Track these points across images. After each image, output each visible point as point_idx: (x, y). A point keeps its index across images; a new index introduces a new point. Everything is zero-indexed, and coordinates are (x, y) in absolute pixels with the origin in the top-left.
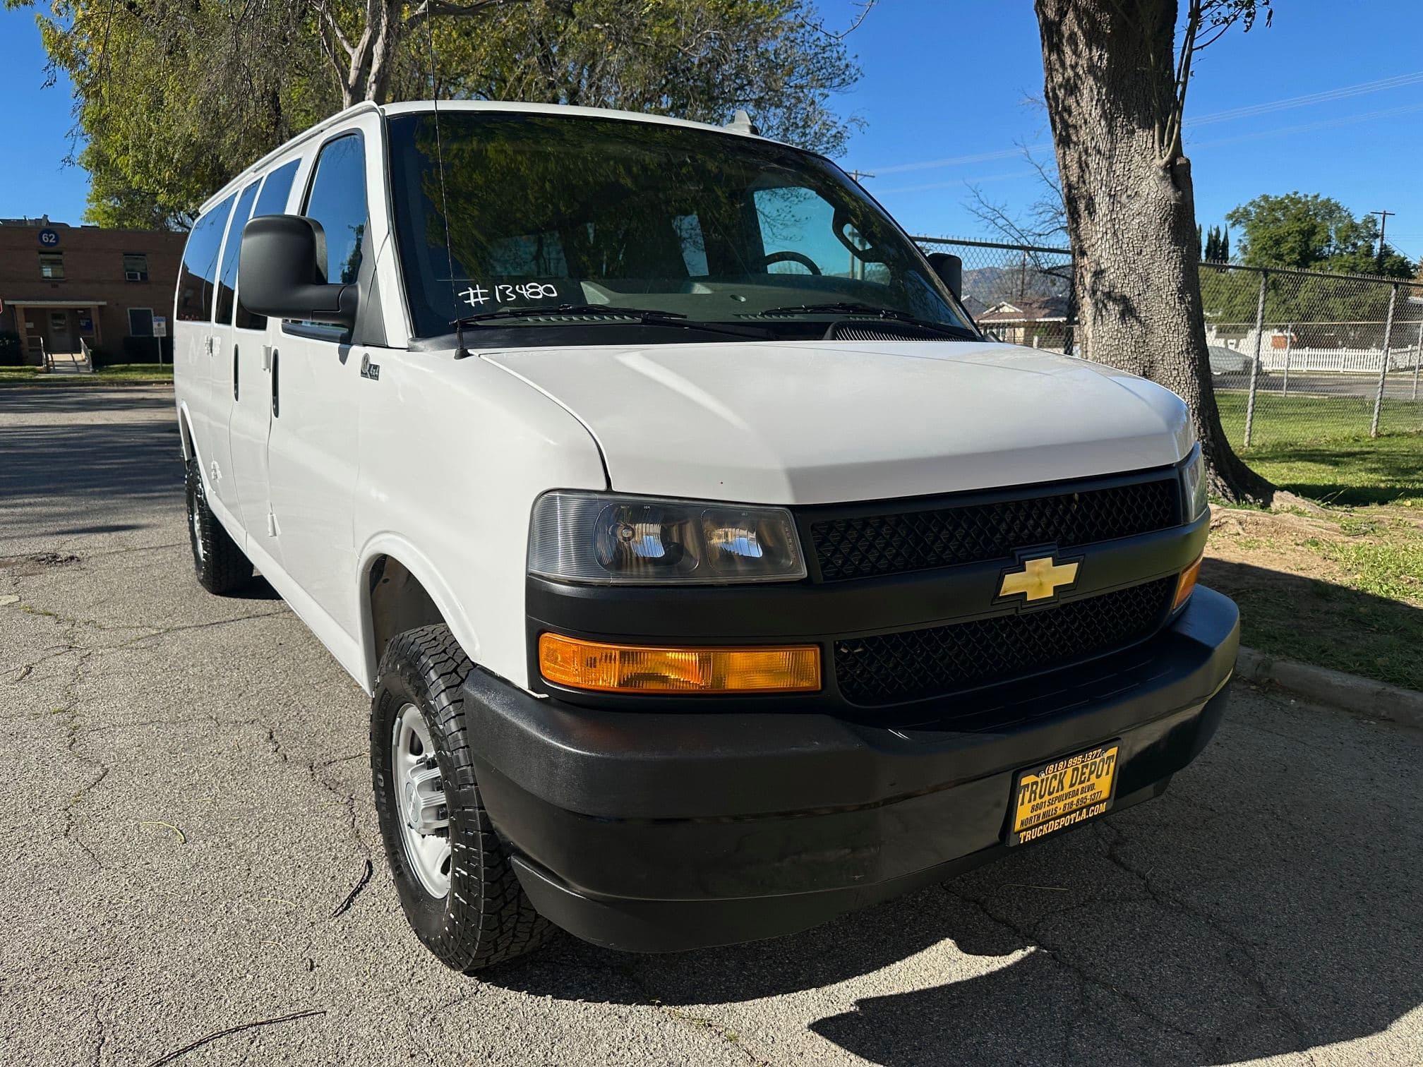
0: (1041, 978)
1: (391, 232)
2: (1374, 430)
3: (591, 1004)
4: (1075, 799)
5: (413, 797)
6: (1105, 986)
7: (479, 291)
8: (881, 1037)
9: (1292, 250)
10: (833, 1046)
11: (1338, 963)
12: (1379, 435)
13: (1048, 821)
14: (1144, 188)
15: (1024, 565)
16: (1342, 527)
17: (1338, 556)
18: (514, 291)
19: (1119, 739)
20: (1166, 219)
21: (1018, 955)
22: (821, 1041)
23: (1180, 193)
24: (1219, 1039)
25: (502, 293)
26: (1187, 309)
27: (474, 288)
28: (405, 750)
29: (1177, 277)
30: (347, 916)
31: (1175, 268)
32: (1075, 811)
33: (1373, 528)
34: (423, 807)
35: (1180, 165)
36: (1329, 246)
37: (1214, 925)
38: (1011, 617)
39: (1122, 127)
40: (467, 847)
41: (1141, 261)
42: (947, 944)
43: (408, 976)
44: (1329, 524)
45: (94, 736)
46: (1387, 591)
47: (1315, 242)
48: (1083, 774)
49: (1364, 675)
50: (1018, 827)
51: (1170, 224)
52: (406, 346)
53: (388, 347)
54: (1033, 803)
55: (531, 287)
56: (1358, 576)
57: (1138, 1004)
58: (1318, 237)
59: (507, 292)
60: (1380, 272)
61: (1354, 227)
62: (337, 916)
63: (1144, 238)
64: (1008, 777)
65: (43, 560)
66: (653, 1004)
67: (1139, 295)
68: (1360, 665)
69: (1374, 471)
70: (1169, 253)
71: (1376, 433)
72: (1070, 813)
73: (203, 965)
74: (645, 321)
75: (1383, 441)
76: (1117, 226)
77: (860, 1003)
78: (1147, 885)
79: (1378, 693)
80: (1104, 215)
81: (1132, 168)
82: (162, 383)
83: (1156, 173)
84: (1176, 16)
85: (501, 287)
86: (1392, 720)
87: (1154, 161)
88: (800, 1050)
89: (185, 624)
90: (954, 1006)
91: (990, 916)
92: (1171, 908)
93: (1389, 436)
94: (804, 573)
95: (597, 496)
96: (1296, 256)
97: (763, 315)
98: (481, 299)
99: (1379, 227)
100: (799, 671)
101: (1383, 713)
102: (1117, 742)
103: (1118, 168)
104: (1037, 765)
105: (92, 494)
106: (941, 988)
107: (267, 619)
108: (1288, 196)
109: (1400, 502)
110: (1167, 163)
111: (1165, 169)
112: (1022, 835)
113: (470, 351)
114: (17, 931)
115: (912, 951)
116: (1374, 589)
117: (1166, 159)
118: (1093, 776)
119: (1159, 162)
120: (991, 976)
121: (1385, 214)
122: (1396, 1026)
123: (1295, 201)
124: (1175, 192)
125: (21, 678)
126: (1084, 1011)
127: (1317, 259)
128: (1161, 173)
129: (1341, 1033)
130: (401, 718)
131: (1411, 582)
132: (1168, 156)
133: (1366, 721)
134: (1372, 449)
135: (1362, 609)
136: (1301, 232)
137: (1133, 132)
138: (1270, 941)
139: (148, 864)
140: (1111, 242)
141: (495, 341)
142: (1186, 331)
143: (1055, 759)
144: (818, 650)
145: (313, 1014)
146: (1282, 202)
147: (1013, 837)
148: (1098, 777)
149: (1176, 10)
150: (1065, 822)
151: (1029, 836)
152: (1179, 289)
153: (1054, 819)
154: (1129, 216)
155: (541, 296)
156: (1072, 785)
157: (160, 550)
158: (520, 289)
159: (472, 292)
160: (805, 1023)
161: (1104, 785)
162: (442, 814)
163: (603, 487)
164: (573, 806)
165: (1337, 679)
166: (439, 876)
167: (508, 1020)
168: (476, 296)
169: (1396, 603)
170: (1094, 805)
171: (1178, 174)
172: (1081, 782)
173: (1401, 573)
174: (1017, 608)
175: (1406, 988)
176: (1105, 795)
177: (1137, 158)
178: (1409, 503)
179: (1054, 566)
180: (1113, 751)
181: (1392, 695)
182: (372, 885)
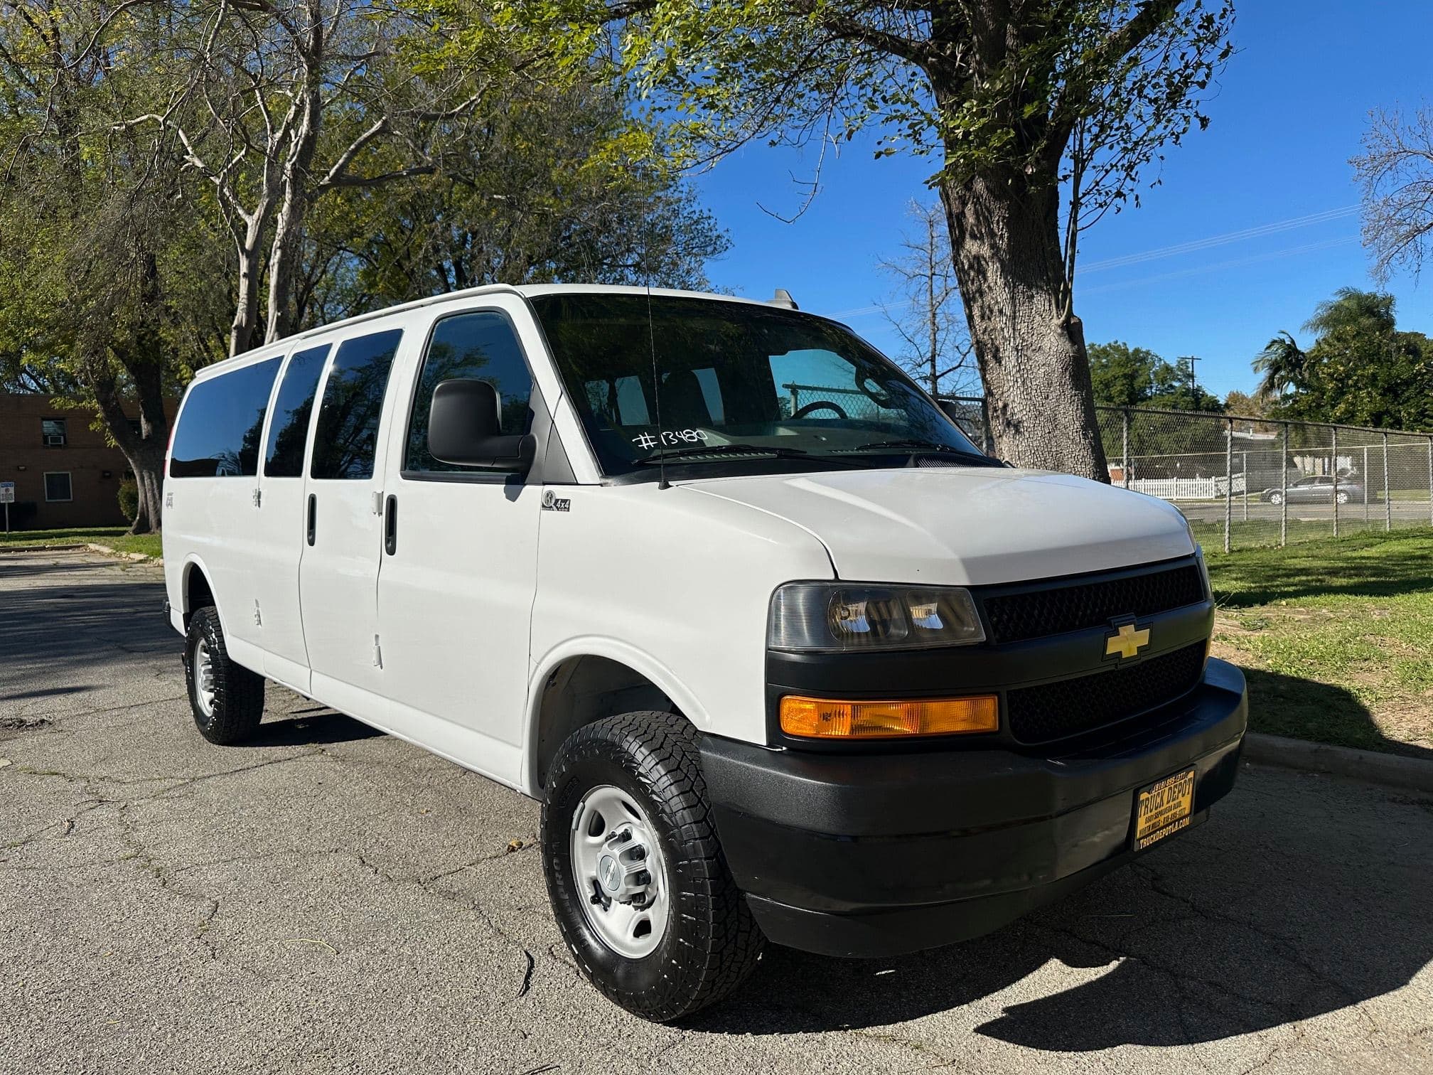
0: (1142, 978)
1: (564, 392)
2: (1227, 547)
3: (788, 1035)
4: (1170, 814)
5: (611, 868)
6: (1193, 978)
7: (648, 437)
8: (1036, 1032)
9: (1121, 392)
10: (1002, 1043)
11: (1358, 945)
12: (1231, 551)
13: (1155, 832)
14: (1046, 344)
15: (1118, 631)
16: (1242, 623)
17: (1248, 646)
18: (675, 436)
19: (1193, 765)
20: (1066, 369)
21: (1114, 965)
22: (992, 1043)
23: (1076, 346)
24: (1292, 1005)
25: (666, 437)
26: (1090, 443)
27: (644, 435)
28: (584, 833)
29: (1080, 417)
30: (532, 993)
31: (1077, 409)
32: (1170, 824)
33: (1265, 624)
34: (626, 874)
35: (1074, 323)
36: (1151, 388)
37: (1255, 929)
38: (1112, 672)
39: (1023, 292)
40: (696, 894)
41: (1048, 404)
42: (1054, 963)
43: (616, 1032)
44: (1230, 622)
45: (182, 875)
46: (1296, 672)
47: (1139, 382)
48: (1174, 792)
49: (1300, 737)
50: (1138, 836)
51: (1070, 373)
52: (599, 482)
53: (578, 484)
54: (1147, 816)
55: (687, 433)
56: (1270, 662)
57: (1223, 988)
58: (1141, 379)
59: (670, 437)
60: (1198, 408)
61: (1168, 369)
62: (523, 995)
63: (1050, 385)
64: (1130, 794)
65: (11, 725)
66: (839, 1029)
67: (1049, 433)
68: (1296, 730)
69: (1241, 579)
70: (1071, 396)
71: (1229, 549)
72: (1168, 825)
73: (422, 1044)
74: (780, 456)
75: (1236, 556)
76: (1025, 376)
77: (1005, 1010)
78: (1193, 906)
79: (1316, 751)
80: (1014, 366)
81: (1035, 326)
82: (23, 550)
83: (1055, 332)
84: (1058, 203)
85: (664, 433)
86: (1330, 772)
87: (1053, 321)
88: (977, 1049)
89: (207, 773)
90: (1083, 1005)
91: (1080, 940)
92: (1219, 920)
93: (1239, 551)
94: (983, 638)
95: (829, 584)
96: (1124, 398)
97: (857, 450)
98: (651, 444)
99: (1190, 370)
100: (975, 718)
101: (1323, 767)
102: (1192, 768)
103: (1022, 327)
104: (1149, 785)
105: (19, 659)
106: (1067, 993)
107: (289, 763)
108: (1110, 345)
109: (1278, 602)
110: (1064, 322)
111: (1062, 327)
112: (1142, 841)
113: (670, 483)
114: (222, 1038)
115: (1031, 970)
116: (1285, 671)
117: (1062, 319)
118: (1180, 794)
119: (1057, 322)
120: (1100, 980)
121: (1193, 359)
122: (1414, 981)
123: (1117, 349)
124: (1072, 346)
125: (68, 832)
126: (1184, 997)
127: (1143, 400)
128: (1059, 331)
129: (1379, 990)
130: (584, 802)
131: (1312, 664)
132: (1064, 316)
133: (1310, 775)
134: (1230, 563)
135: (1282, 687)
136: (1125, 376)
137: (1032, 297)
138: (1302, 936)
139: (313, 973)
140: (1022, 389)
141: (677, 475)
142: (1092, 462)
143: (1159, 780)
144: (996, 698)
145: (549, 1069)
146: (1104, 350)
147: (1136, 844)
148: (1183, 795)
149: (1058, 198)
150: (1165, 832)
151: (1145, 843)
152: (1082, 427)
153: (1159, 830)
154: (1035, 366)
155: (696, 440)
156: (1168, 802)
157: (132, 709)
158: (680, 434)
159: (642, 438)
160: (972, 1029)
161: (1186, 802)
162: (644, 879)
163: (832, 577)
164: (833, 829)
165: (1280, 742)
166: (632, 940)
167: (723, 1054)
168: (646, 440)
169: (1305, 681)
170: (1182, 818)
171: (1072, 330)
172: (1174, 800)
173: (1302, 657)
174: (1116, 665)
175: (1413, 956)
176: (1187, 812)
177: (1038, 318)
178: (1284, 603)
179: (1136, 631)
180: (1191, 775)
181: (1327, 751)
182: (539, 969)
